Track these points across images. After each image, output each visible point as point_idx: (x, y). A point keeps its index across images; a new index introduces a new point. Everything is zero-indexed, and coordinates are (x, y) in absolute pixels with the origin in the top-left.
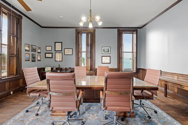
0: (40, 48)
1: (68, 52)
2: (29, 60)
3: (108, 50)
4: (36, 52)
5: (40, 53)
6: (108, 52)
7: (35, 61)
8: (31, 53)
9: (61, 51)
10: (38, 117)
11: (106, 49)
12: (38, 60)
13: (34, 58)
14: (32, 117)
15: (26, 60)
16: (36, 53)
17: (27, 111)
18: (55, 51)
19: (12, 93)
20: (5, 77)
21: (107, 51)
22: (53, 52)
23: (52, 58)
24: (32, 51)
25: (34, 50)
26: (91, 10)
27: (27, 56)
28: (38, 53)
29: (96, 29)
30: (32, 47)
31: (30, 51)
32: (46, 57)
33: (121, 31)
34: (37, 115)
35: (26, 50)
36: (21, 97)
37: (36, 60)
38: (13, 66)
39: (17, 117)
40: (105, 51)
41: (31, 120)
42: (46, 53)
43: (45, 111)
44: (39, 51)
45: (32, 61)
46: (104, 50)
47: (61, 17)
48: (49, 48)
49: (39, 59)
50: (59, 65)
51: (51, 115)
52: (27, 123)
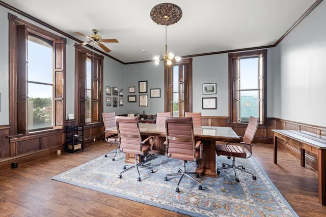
0: (122, 90)
1: (155, 93)
2: (111, 105)
3: (213, 88)
4: (117, 95)
5: (122, 96)
6: (213, 91)
7: (116, 106)
8: (112, 96)
9: (147, 92)
10: (114, 162)
11: (210, 86)
12: (120, 105)
13: (115, 102)
14: (109, 160)
15: (107, 105)
16: (118, 97)
17: (106, 156)
18: (139, 93)
19: (95, 139)
20: (89, 123)
21: (211, 89)
22: (137, 94)
23: (135, 102)
24: (113, 95)
25: (116, 93)
26: (166, 45)
27: (109, 100)
28: (120, 96)
29: (193, 57)
30: (113, 90)
31: (112, 94)
32: (129, 102)
33: (234, 56)
34: (114, 160)
35: (107, 94)
36: (102, 145)
37: (118, 105)
38: (96, 112)
39: (98, 159)
40: (208, 90)
41: (108, 163)
42: (129, 96)
43: (121, 159)
44: (121, 94)
45: (114, 106)
46: (206, 89)
47: (143, 50)
48: (132, 90)
49: (121, 103)
50: (144, 112)
51: (126, 162)
52: (105, 164)
